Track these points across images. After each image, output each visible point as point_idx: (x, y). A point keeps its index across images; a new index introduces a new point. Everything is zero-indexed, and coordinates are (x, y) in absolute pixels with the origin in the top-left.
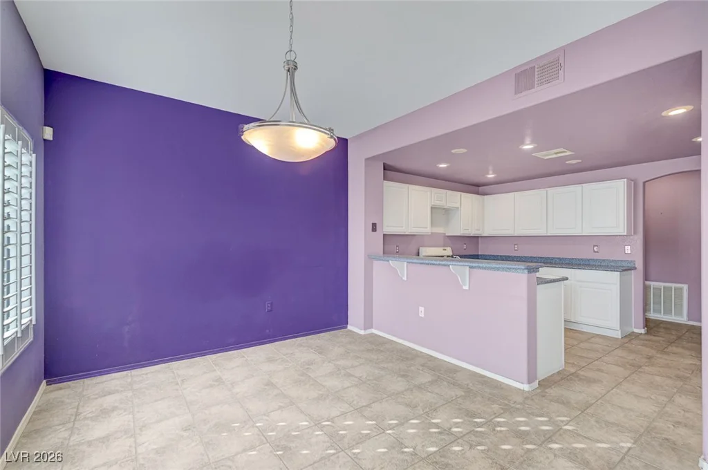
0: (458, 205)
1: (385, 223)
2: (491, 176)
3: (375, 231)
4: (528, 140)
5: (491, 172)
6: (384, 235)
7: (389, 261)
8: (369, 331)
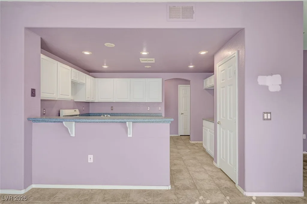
0: (84, 82)
1: (42, 90)
2: (105, 67)
3: (35, 96)
4: (145, 49)
5: (105, 65)
6: (42, 100)
7: (62, 122)
8: (29, 188)
